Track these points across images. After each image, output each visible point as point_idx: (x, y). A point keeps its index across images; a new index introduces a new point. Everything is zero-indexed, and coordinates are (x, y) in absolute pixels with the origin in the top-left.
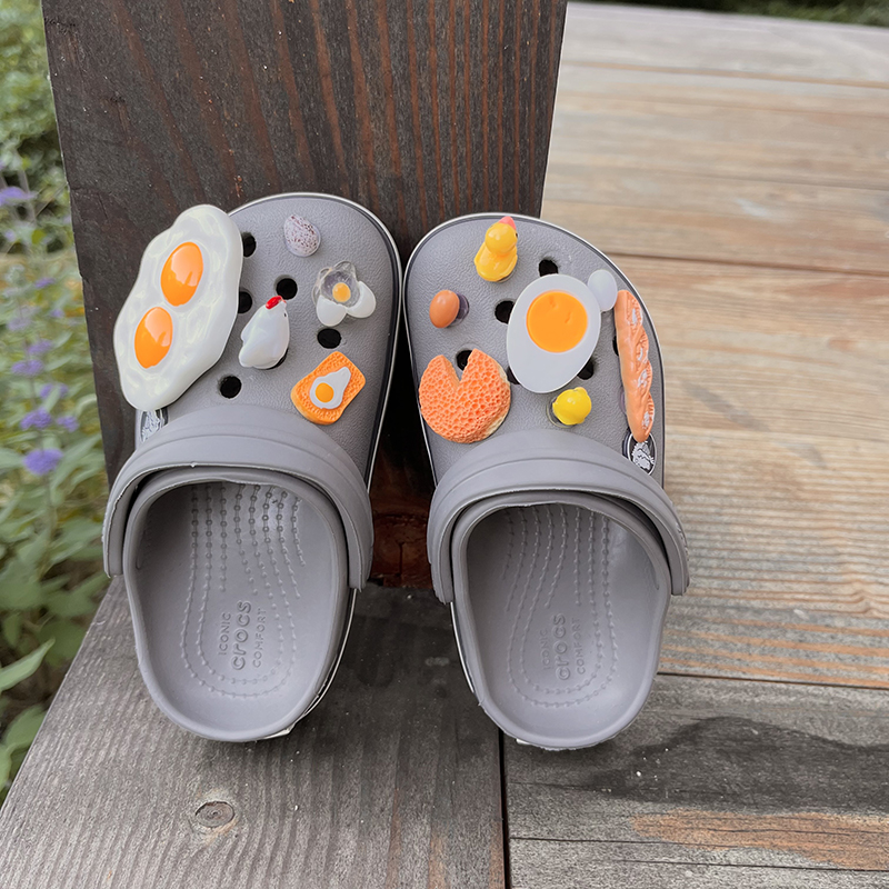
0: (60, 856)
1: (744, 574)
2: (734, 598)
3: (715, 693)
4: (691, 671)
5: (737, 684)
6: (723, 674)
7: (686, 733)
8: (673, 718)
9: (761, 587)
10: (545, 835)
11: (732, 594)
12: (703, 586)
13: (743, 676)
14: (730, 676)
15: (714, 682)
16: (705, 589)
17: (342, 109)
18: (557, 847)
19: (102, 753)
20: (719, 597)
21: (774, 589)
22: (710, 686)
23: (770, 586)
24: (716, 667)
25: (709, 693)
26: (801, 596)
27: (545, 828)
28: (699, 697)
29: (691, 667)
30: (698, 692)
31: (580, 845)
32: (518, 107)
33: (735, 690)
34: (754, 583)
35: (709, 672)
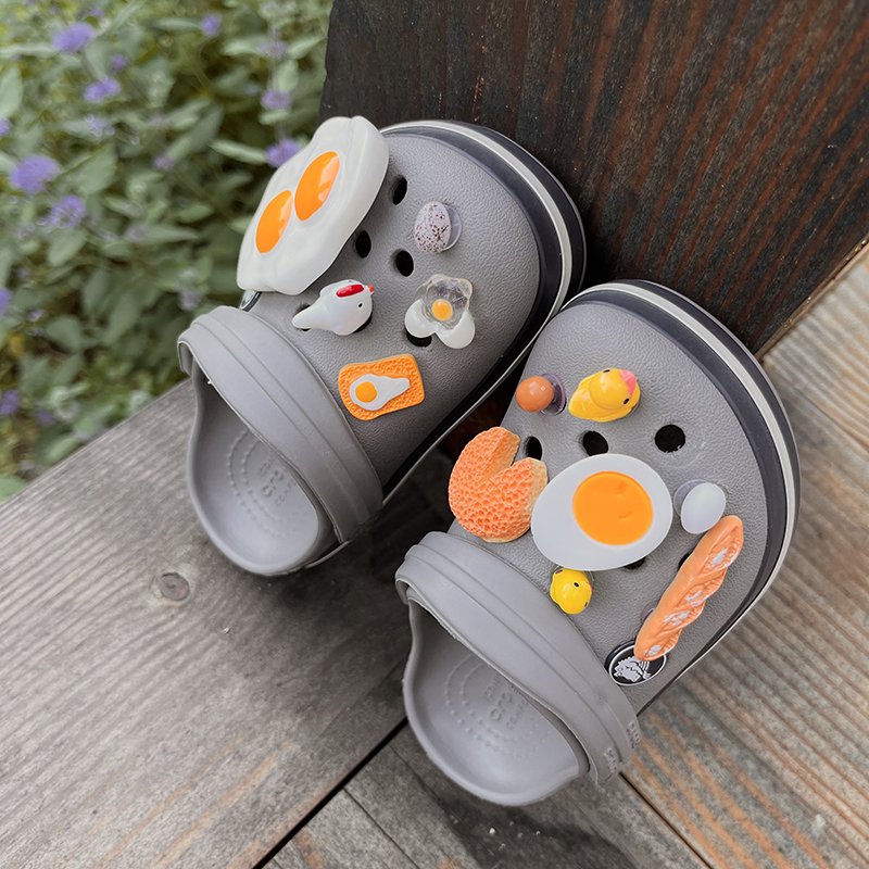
0: (60, 534)
1: (816, 739)
2: (775, 752)
3: (640, 824)
4: (643, 787)
5: (668, 833)
6: (667, 815)
7: (572, 834)
8: (575, 812)
9: (816, 765)
10: (370, 810)
11: (777, 747)
12: (759, 716)
13: (683, 833)
14: (672, 821)
15: (650, 813)
16: (757, 721)
17: (609, 84)
18: (369, 826)
19: (149, 473)
20: (761, 739)
21: (826, 779)
22: (643, 815)
23: (826, 771)
24: (668, 803)
25: (633, 819)
26: (844, 808)
27: (376, 805)
28: (621, 815)
29: (646, 782)
30: (624, 810)
31: (386, 841)
32: (807, 221)
33: (660, 837)
34: (813, 756)
35: (658, 802)
